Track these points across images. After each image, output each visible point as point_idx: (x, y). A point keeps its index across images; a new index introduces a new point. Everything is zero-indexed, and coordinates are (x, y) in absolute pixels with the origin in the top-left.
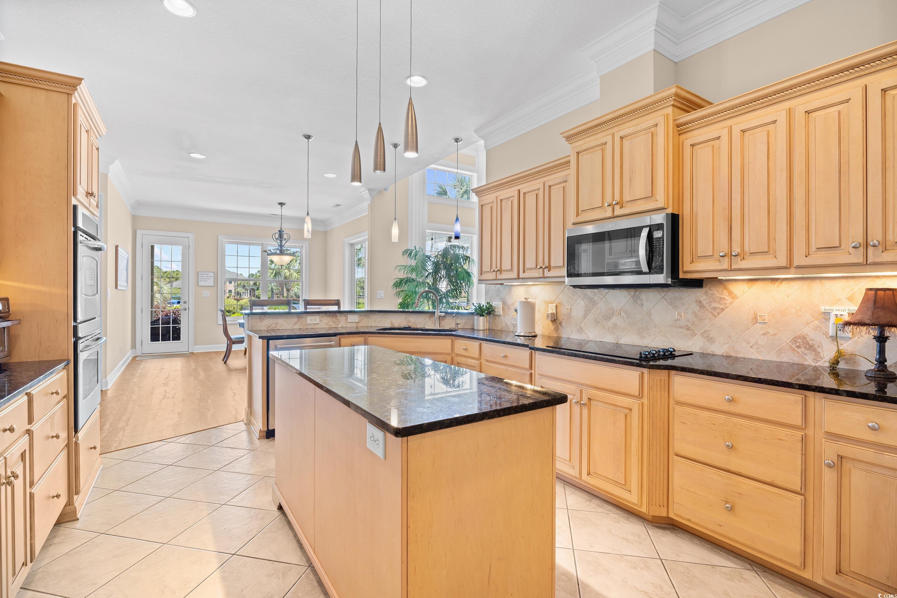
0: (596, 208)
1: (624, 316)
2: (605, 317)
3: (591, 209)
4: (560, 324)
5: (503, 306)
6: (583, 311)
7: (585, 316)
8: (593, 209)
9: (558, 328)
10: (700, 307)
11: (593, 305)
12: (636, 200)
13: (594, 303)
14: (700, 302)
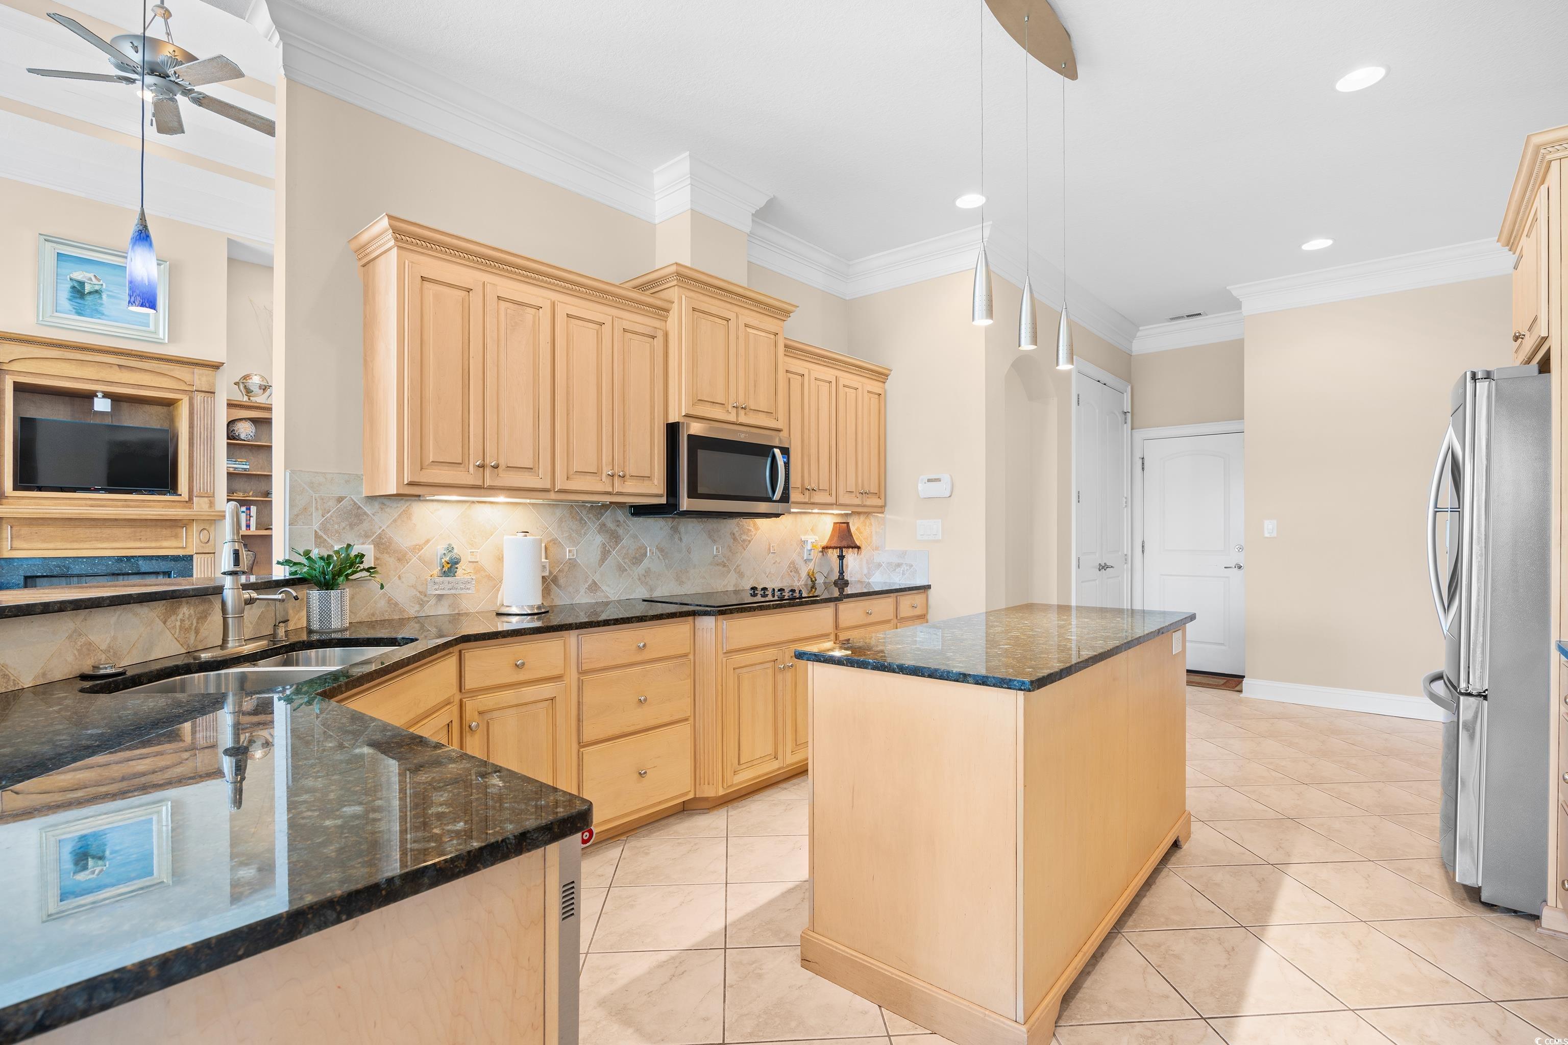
0: (717, 403)
1: (660, 555)
2: (634, 560)
3: (711, 402)
4: (552, 581)
5: (378, 555)
6: (599, 553)
7: (603, 559)
8: (713, 403)
9: (550, 590)
10: (734, 539)
11: (616, 542)
12: (760, 411)
13: (615, 538)
14: (734, 534)
